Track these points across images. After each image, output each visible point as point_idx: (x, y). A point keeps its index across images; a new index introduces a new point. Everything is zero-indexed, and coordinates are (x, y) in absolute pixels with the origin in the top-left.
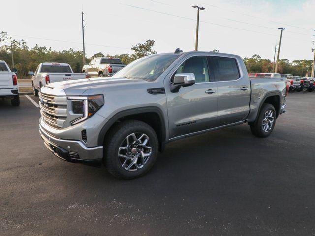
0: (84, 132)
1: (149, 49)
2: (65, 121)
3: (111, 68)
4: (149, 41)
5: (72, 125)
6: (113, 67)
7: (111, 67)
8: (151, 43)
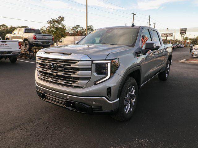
0: (109, 89)
1: (61, 23)
2: (88, 81)
3: (35, 37)
4: (60, 17)
5: (95, 84)
6: (37, 36)
7: (35, 35)
8: (62, 19)
